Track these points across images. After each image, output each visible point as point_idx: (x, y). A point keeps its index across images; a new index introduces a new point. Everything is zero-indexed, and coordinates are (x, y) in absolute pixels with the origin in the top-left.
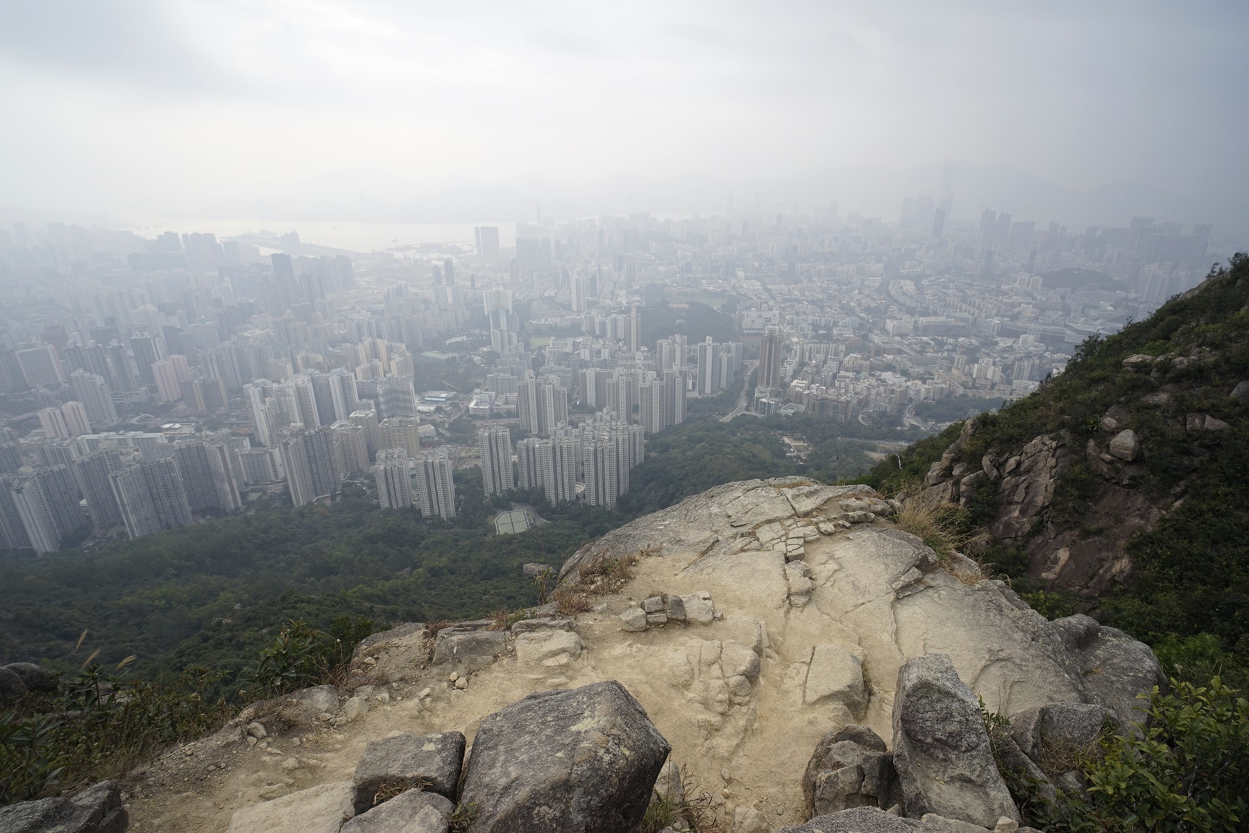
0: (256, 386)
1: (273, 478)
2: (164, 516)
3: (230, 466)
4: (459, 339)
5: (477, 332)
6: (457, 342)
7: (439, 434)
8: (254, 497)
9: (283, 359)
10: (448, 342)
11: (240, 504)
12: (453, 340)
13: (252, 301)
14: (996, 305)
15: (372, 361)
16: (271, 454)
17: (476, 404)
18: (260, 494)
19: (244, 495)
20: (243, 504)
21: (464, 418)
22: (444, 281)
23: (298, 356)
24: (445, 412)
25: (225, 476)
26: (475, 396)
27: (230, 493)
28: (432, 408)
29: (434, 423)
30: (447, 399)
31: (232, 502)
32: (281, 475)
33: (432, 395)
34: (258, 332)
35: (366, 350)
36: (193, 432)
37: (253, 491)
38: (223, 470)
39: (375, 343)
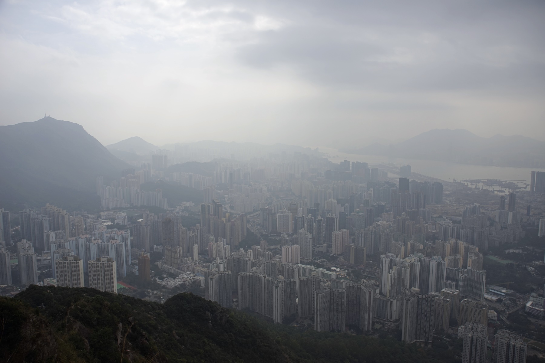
0: (388, 257)
1: (389, 318)
2: (332, 322)
3: (371, 304)
4: (516, 251)
5: (531, 248)
6: (514, 253)
7: (499, 319)
8: (378, 326)
9: (400, 242)
10: (507, 251)
11: (370, 329)
12: (511, 251)
13: (384, 204)
15: (456, 255)
16: (391, 303)
17: (532, 305)
18: (381, 326)
19: (373, 323)
20: (372, 328)
21: (520, 313)
22: (507, 207)
23: (408, 243)
24: (505, 304)
25: (367, 309)
26: (531, 298)
27: (367, 320)
28: (495, 298)
29: (496, 310)
30: (507, 295)
31: (367, 326)
32: (394, 317)
33: (494, 288)
34: (385, 223)
35: (451, 246)
36: (346, 276)
37: (377, 322)
38: (368, 305)
39: (456, 243)
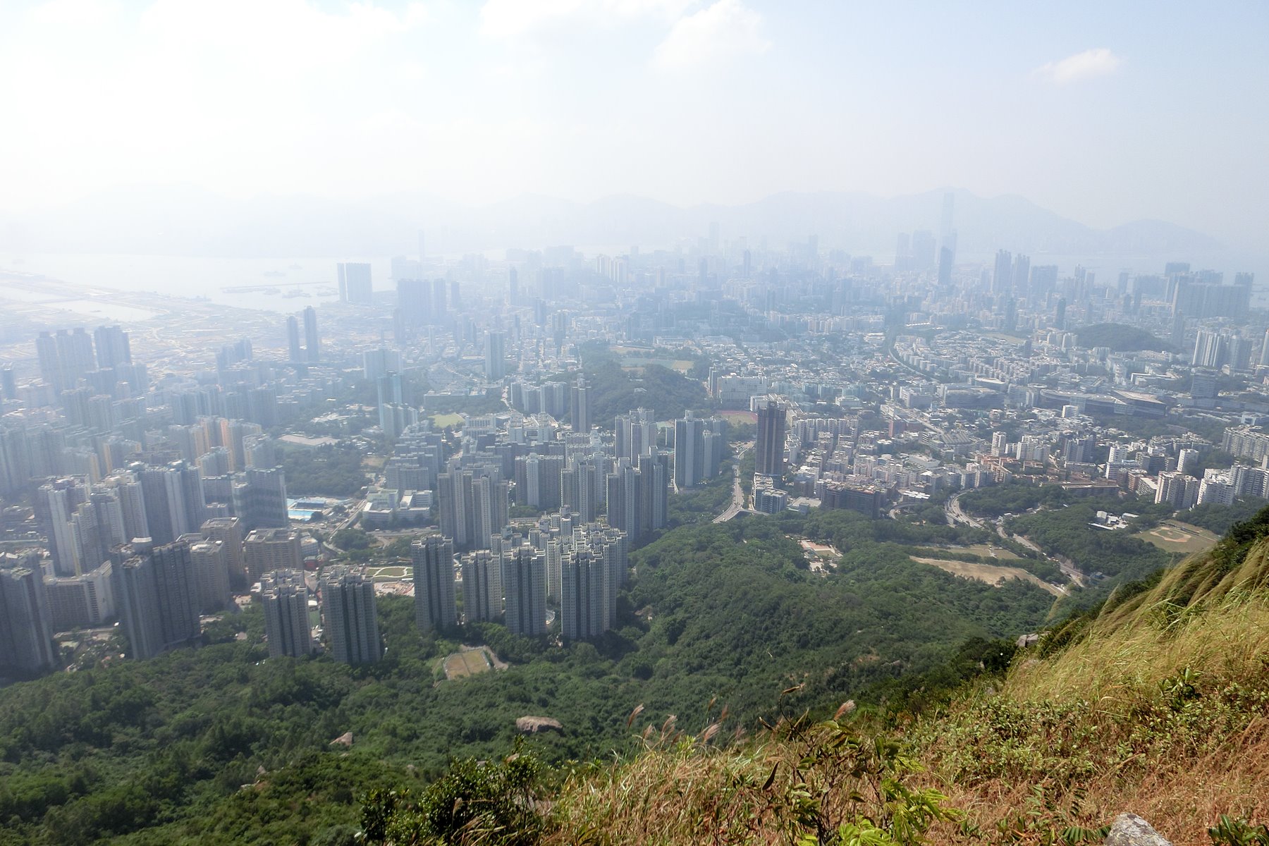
3: (39, 602)
4: (330, 418)
5: (355, 407)
6: (329, 421)
7: (321, 550)
8: (67, 647)
9: (83, 448)
10: (316, 421)
11: (50, 658)
12: (323, 419)
14: (1027, 368)
15: (219, 450)
16: (91, 584)
17: (372, 507)
18: (75, 643)
19: (54, 644)
20: (54, 656)
21: (357, 526)
24: (328, 520)
25: (31, 618)
26: (370, 497)
27: (39, 641)
29: (314, 534)
31: (41, 653)
35: (203, 433)
37: (65, 639)
38: (32, 608)
39: (214, 423)
